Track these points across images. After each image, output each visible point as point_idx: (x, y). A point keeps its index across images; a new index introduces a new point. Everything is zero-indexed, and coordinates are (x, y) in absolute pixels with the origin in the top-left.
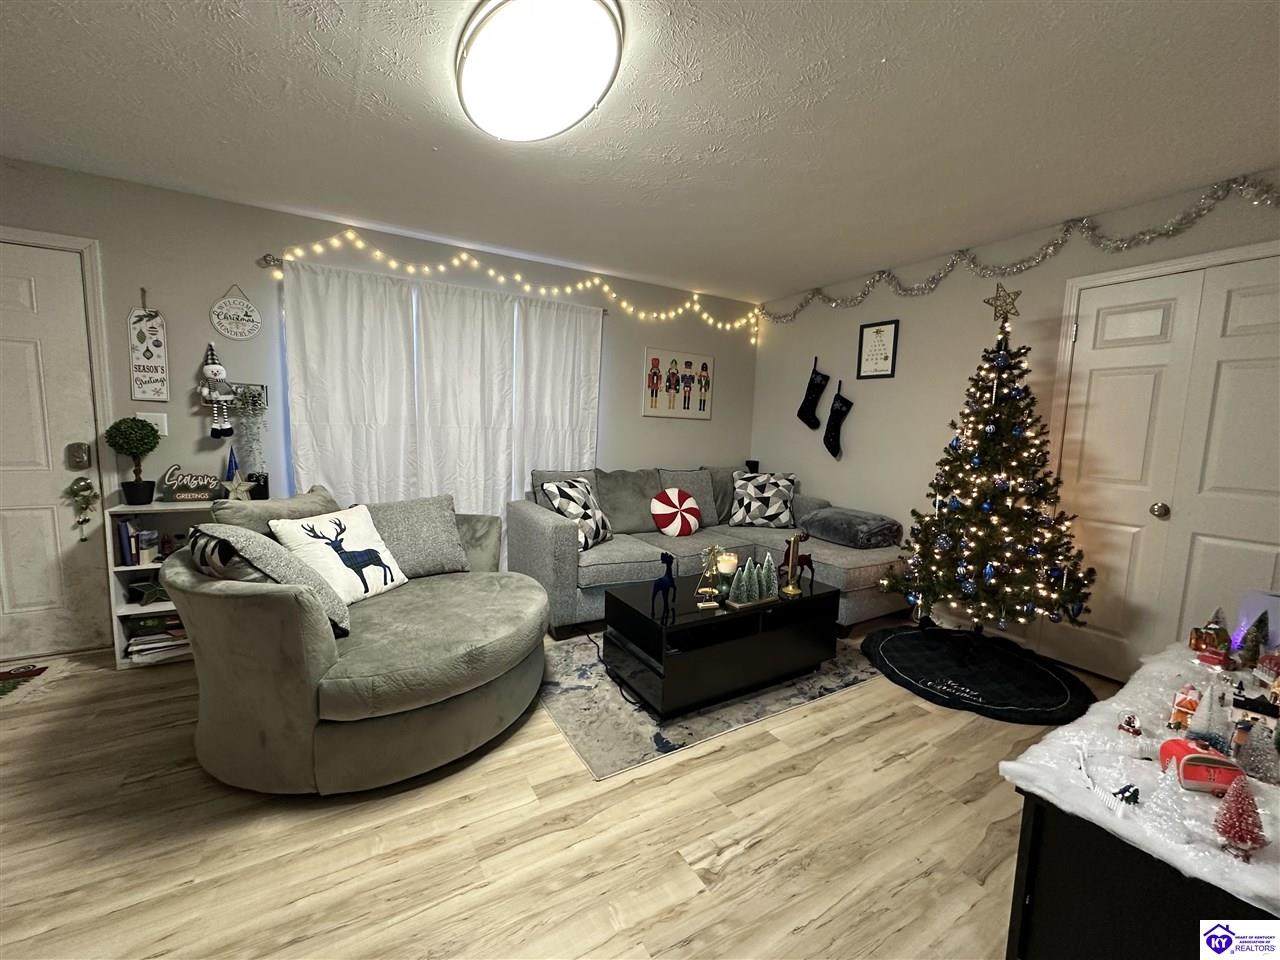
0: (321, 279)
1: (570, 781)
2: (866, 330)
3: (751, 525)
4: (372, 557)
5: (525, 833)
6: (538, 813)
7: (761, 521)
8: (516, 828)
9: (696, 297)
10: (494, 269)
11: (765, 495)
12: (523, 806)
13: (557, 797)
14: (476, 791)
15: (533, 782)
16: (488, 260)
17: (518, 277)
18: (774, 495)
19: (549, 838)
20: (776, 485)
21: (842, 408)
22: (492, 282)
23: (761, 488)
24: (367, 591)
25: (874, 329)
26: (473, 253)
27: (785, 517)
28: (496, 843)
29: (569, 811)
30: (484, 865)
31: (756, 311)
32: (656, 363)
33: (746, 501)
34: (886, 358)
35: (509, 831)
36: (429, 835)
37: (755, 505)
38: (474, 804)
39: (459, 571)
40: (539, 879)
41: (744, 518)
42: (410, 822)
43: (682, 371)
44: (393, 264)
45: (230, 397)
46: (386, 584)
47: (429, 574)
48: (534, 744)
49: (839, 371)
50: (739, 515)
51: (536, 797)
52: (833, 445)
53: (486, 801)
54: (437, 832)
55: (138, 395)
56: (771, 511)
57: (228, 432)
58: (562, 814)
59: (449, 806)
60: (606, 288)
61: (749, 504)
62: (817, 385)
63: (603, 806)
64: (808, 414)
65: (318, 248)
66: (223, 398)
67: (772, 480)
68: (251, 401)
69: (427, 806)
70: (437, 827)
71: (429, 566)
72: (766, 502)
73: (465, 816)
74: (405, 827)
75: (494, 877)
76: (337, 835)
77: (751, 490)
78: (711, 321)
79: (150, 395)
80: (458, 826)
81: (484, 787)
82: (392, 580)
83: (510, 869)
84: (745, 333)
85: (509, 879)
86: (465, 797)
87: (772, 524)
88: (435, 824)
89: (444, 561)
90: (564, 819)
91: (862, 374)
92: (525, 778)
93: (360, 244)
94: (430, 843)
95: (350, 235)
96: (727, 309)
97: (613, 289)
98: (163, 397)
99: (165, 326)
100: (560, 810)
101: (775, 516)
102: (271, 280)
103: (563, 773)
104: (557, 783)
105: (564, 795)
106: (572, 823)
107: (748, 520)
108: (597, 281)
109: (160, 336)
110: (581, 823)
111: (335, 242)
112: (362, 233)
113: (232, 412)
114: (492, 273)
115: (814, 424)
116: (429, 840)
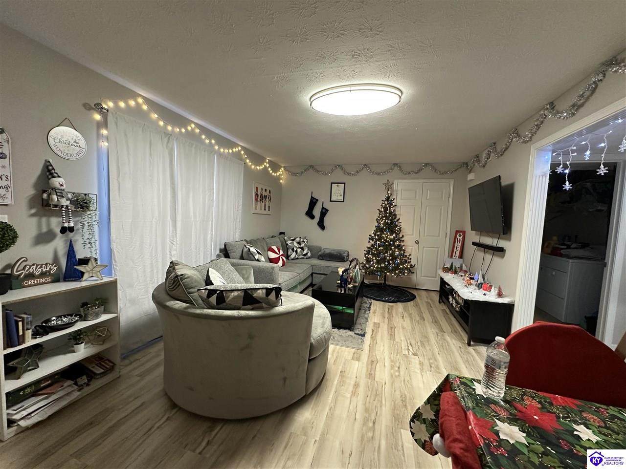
2: (333, 184)
3: (298, 258)
7: (302, 256)
9: (267, 161)
10: (205, 135)
11: (302, 246)
16: (204, 130)
17: (213, 141)
18: (304, 246)
20: (303, 241)
21: (324, 212)
22: (202, 142)
23: (299, 243)
25: (337, 184)
26: (197, 125)
27: (309, 254)
31: (282, 169)
32: (257, 188)
33: (295, 249)
34: (341, 195)
37: (299, 250)
41: (295, 256)
43: (264, 194)
44: (161, 123)
49: (323, 199)
50: (293, 255)
52: (321, 225)
56: (305, 252)
57: (73, 228)
60: (242, 152)
61: (297, 250)
62: (313, 203)
64: (310, 214)
65: (122, 104)
67: (302, 240)
72: (302, 248)
77: (296, 244)
78: (271, 172)
84: (278, 178)
87: (305, 258)
91: (332, 200)
93: (145, 107)
95: (140, 100)
96: (275, 167)
97: (246, 153)
98: (8, 201)
99: (10, 142)
101: (307, 254)
102: (92, 120)
107: (297, 257)
108: (240, 148)
109: (5, 150)
111: (132, 103)
112: (147, 101)
114: (203, 137)
115: (312, 217)
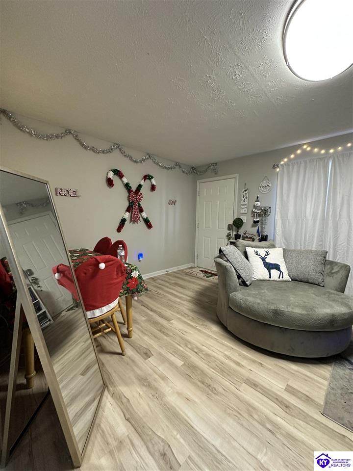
0: (291, 167)
1: (308, 399)
4: (277, 267)
5: (266, 393)
6: (279, 393)
8: (265, 388)
12: (277, 386)
13: (294, 397)
14: (267, 365)
15: (290, 383)
19: (273, 404)
24: (270, 277)
28: (254, 384)
29: (292, 407)
30: (244, 384)
35: (262, 386)
36: (241, 362)
38: (262, 368)
39: (316, 284)
40: (254, 408)
42: (240, 355)
44: (323, 151)
45: (260, 211)
46: (279, 278)
47: (301, 281)
48: (308, 374)
51: (284, 388)
53: (266, 371)
54: (243, 363)
55: (241, 212)
57: (258, 221)
58: (288, 404)
59: (254, 361)
63: (311, 423)
65: (292, 156)
66: (258, 211)
68: (265, 212)
69: (248, 355)
70: (244, 362)
71: (301, 277)
73: (254, 368)
74: (237, 354)
75: (242, 391)
76: (224, 342)
79: (244, 212)
80: (250, 368)
81: (270, 367)
82: (283, 278)
83: (249, 395)
85: (245, 396)
86: (262, 364)
88: (245, 361)
89: (309, 278)
90: (286, 406)
92: (289, 379)
93: (309, 149)
94: (238, 364)
95: (305, 146)
98: (246, 212)
99: (249, 193)
100: (290, 403)
102: (275, 172)
103: (307, 394)
104: (301, 394)
105: (298, 401)
106: (288, 411)
109: (247, 196)
110: (292, 416)
111: (299, 152)
112: (310, 144)
113: (260, 215)
116: (239, 363)
